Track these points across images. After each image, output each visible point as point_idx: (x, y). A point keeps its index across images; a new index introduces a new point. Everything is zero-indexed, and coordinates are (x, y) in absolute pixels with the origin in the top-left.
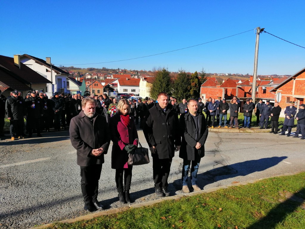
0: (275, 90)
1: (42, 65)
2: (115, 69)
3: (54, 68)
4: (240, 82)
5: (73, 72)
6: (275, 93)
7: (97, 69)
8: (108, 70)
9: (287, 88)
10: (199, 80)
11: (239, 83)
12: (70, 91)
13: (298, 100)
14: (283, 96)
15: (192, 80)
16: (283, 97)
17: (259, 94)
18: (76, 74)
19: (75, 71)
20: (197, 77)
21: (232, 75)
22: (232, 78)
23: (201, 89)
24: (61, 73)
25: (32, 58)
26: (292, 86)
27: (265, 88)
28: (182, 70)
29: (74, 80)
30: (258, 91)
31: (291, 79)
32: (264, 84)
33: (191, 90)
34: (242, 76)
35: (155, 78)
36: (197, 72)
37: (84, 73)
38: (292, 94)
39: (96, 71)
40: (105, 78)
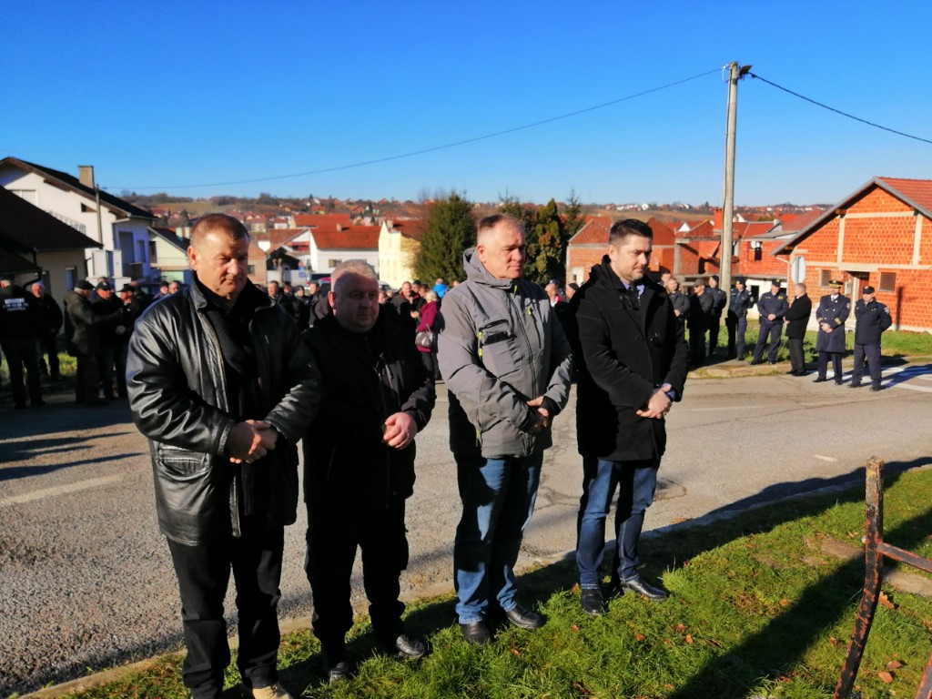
0: (786, 248)
1: (66, 189)
2: (301, 197)
3: (106, 199)
4: (685, 228)
5: (166, 209)
6: (788, 259)
7: (244, 201)
8: (276, 202)
9: (820, 244)
10: (561, 226)
11: (682, 233)
12: (160, 271)
13: (855, 279)
14: (810, 267)
15: (539, 227)
16: (809, 269)
17: (741, 263)
18: (176, 216)
19: (173, 207)
20: (555, 218)
21: (661, 209)
22: (660, 216)
23: (568, 252)
24: (129, 214)
25: (32, 171)
26: (835, 236)
27: (758, 245)
28: (509, 197)
29: (170, 236)
30: (739, 253)
31: (832, 216)
32: (755, 231)
33: (538, 258)
34: (691, 210)
35: (427, 224)
36: (556, 201)
38: (836, 261)
39: (240, 205)
40: (270, 227)
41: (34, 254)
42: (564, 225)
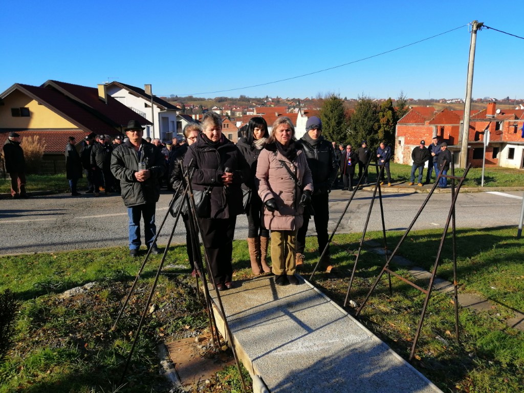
1: (138, 97)
2: (262, 97)
3: (155, 100)
5: (192, 104)
7: (232, 99)
8: (248, 100)
10: (394, 113)
15: (381, 114)
18: (196, 108)
19: (195, 103)
20: (391, 108)
23: (397, 128)
24: (166, 108)
25: (123, 88)
28: (364, 97)
29: (189, 118)
33: (379, 131)
36: (392, 99)
37: (209, 107)
39: (230, 102)
40: (244, 114)
41: (121, 128)
42: (396, 112)
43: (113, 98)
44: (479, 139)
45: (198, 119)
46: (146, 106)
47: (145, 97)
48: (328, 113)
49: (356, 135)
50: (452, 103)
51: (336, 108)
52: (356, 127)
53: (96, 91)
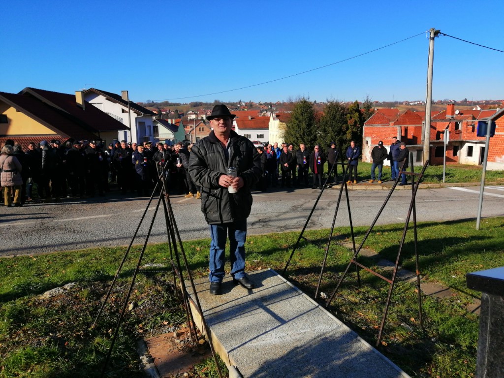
1: (115, 102)
3: (132, 105)
5: (168, 109)
7: (206, 104)
10: (361, 115)
18: (172, 113)
19: (171, 108)
20: (358, 110)
23: (364, 129)
24: (143, 113)
28: (332, 100)
29: (165, 124)
33: (347, 132)
36: (358, 101)
37: (184, 111)
39: (204, 106)
41: (99, 133)
42: (363, 114)
43: (91, 104)
44: (440, 139)
45: (174, 123)
46: (123, 111)
47: (122, 103)
48: (298, 116)
49: (325, 136)
50: (415, 105)
51: (306, 112)
52: (325, 129)
53: (73, 97)
